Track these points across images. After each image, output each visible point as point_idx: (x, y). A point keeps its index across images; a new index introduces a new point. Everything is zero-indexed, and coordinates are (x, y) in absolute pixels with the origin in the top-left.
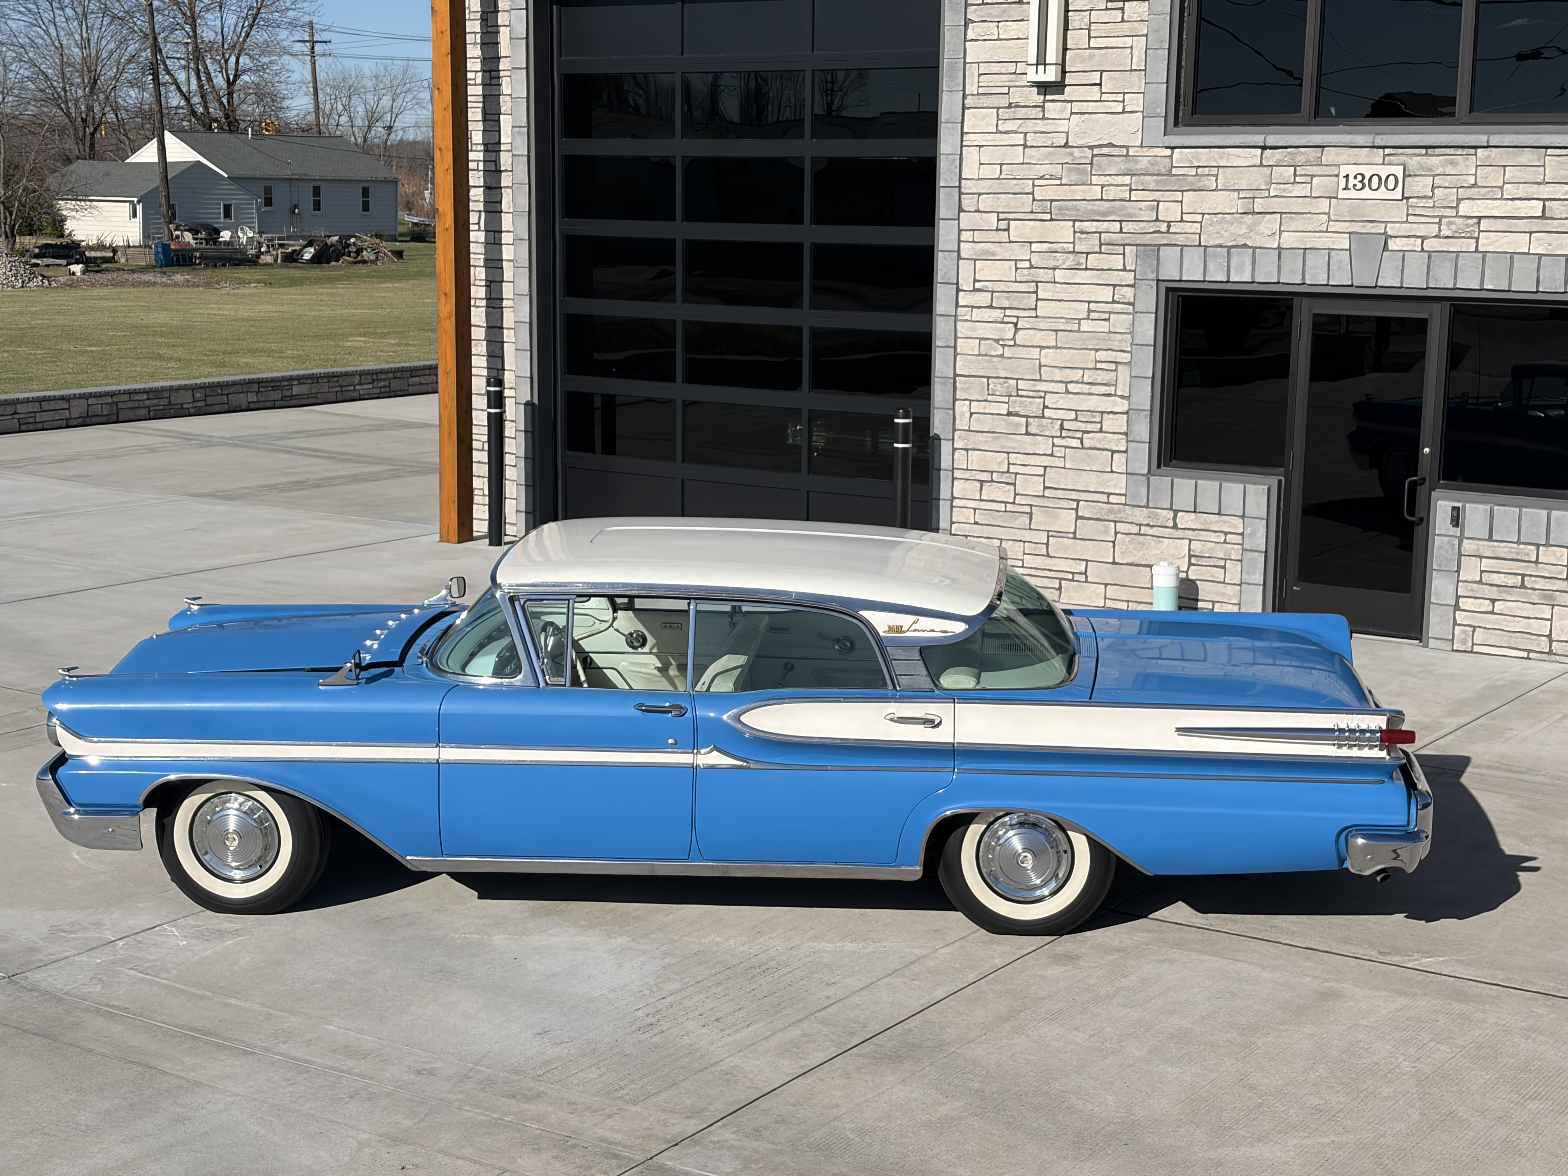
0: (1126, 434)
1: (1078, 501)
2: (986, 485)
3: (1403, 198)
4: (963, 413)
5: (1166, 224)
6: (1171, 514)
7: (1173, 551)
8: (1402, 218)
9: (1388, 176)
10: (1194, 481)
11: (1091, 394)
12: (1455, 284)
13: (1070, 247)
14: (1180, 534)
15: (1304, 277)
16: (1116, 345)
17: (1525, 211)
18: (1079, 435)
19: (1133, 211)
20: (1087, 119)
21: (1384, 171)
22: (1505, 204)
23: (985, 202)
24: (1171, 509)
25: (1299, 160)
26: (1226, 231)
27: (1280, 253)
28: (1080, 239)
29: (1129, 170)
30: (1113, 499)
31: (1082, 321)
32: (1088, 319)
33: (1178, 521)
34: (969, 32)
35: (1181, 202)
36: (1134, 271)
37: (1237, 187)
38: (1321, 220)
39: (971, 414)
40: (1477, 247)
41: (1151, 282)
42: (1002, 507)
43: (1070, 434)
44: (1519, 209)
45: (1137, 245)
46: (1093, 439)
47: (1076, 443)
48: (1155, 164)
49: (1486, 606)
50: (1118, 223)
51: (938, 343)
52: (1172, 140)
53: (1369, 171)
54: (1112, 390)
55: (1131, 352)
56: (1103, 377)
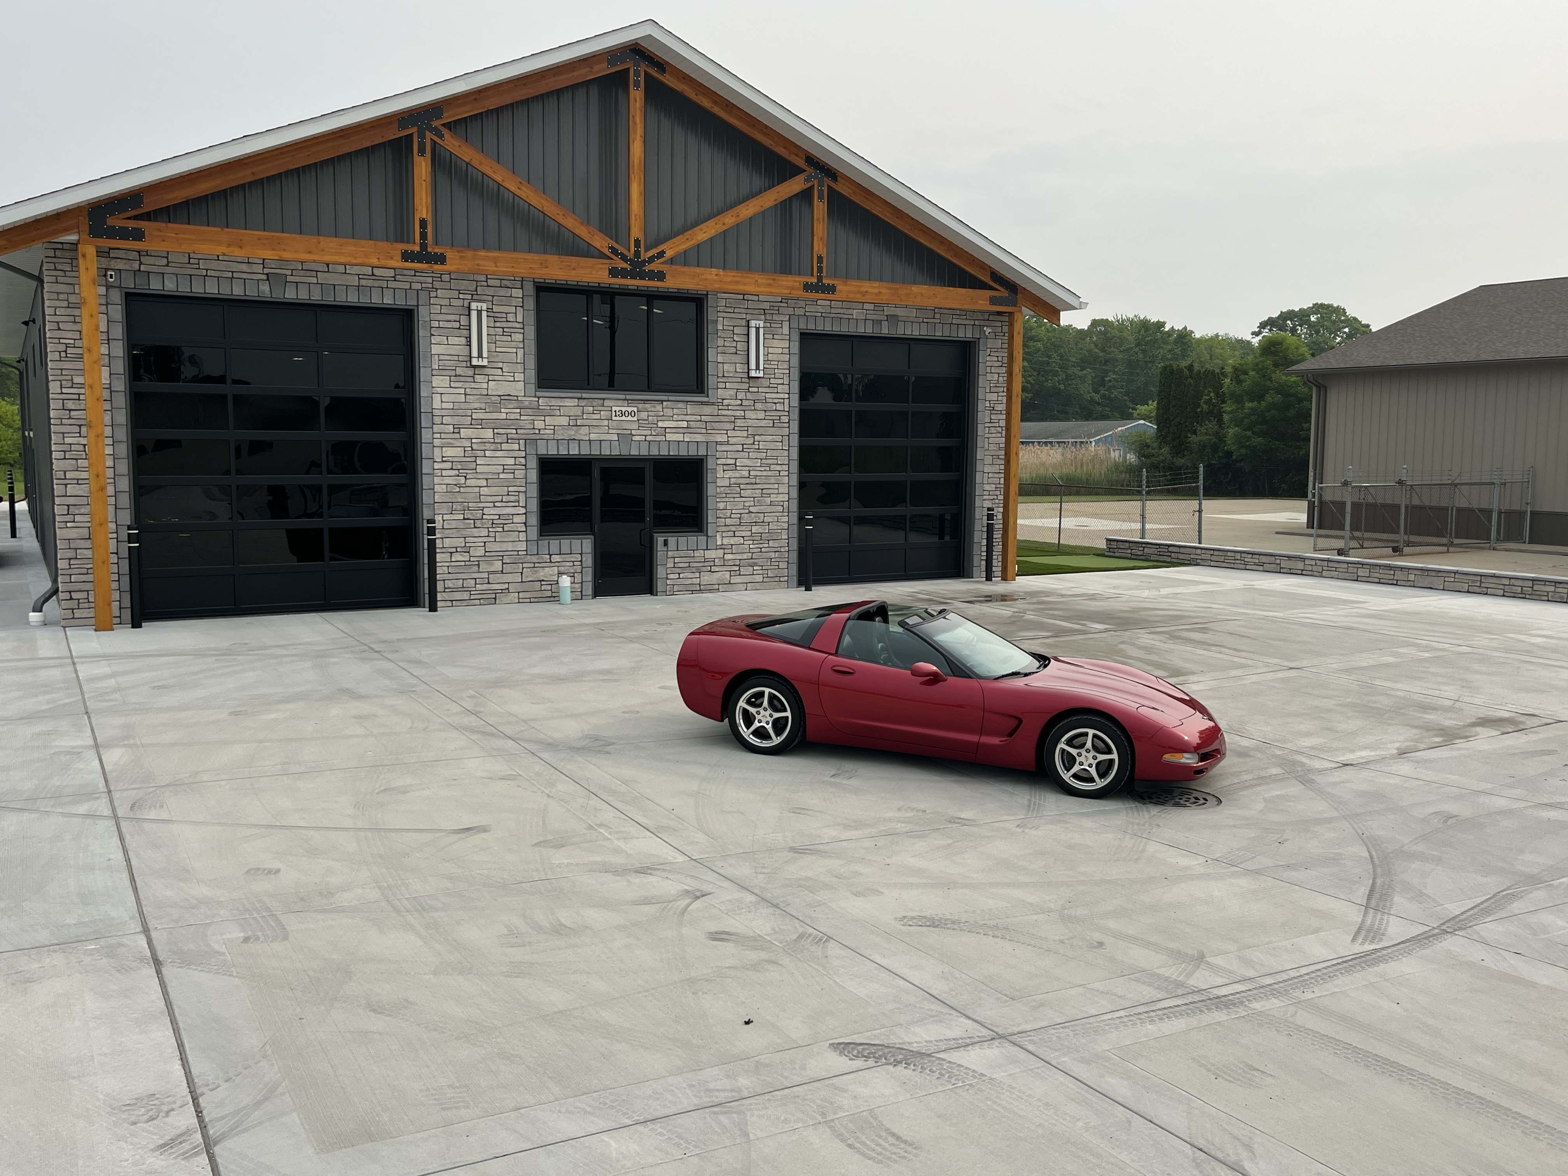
0: (525, 523)
1: (503, 556)
2: (453, 554)
3: (638, 420)
4: (439, 521)
5: (538, 431)
6: (548, 556)
7: (551, 573)
8: (638, 428)
9: (631, 411)
10: (559, 541)
11: (506, 507)
12: (659, 453)
13: (492, 441)
14: (552, 564)
15: (600, 452)
16: (518, 484)
17: (682, 425)
18: (502, 526)
19: (522, 424)
20: (497, 383)
21: (629, 409)
22: (674, 423)
23: (446, 420)
24: (549, 554)
25: (594, 404)
26: (566, 433)
27: (590, 442)
28: (497, 437)
30: (520, 553)
31: (500, 474)
32: (503, 472)
33: (552, 559)
34: (433, 340)
35: (544, 421)
36: (525, 451)
37: (569, 415)
38: (606, 429)
39: (444, 521)
40: (665, 439)
41: (534, 455)
42: (463, 563)
43: (497, 526)
44: (678, 424)
45: (526, 440)
46: (508, 527)
47: (501, 530)
48: (532, 404)
49: (677, 576)
50: (515, 430)
51: (424, 487)
52: (538, 394)
53: (624, 409)
54: (517, 504)
55: (526, 487)
56: (512, 498)
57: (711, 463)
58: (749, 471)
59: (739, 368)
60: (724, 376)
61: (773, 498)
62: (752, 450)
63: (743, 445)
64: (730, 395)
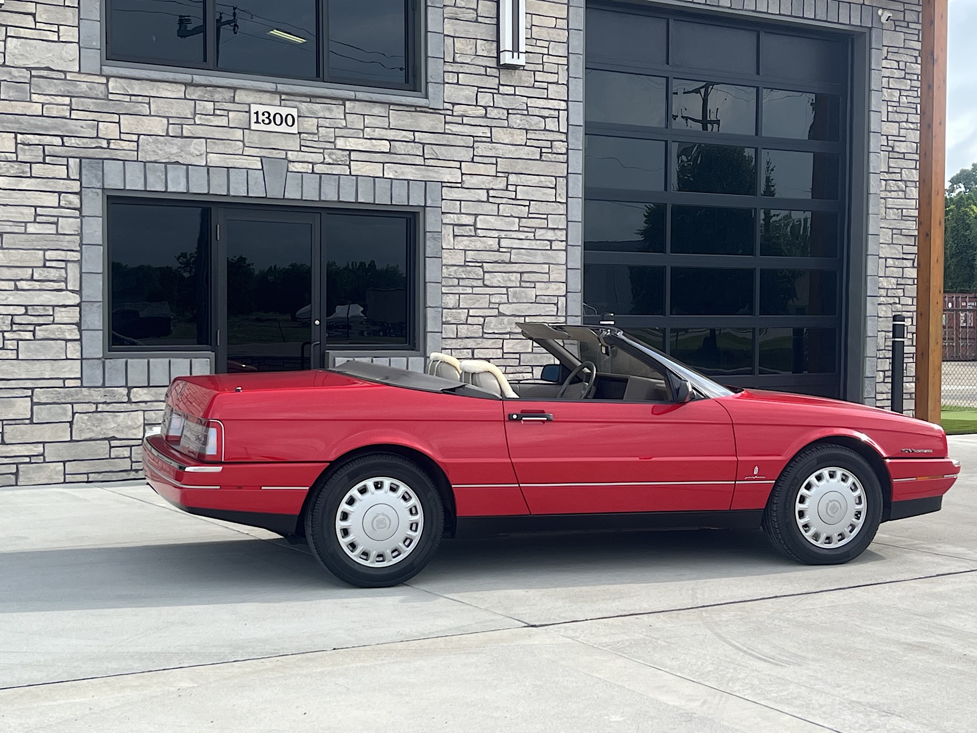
0: (79, 325)
1: (32, 389)
3: (299, 133)
5: (105, 142)
6: (124, 391)
7: (130, 423)
8: (297, 147)
9: (287, 116)
10: (146, 360)
11: (40, 290)
12: (339, 197)
13: (13, 157)
14: (134, 407)
15: (228, 190)
16: (65, 245)
17: (379, 147)
18: (31, 328)
19: (74, 128)
20: (23, 43)
21: (284, 111)
22: (366, 143)
24: (126, 386)
25: (217, 97)
26: (161, 150)
27: (208, 169)
28: (22, 149)
29: (68, 92)
30: (69, 383)
31: (28, 225)
32: (35, 222)
33: (131, 397)
35: (119, 123)
36: (80, 180)
37: (167, 115)
38: (238, 146)
40: (350, 172)
41: (98, 190)
43: (21, 328)
44: (374, 146)
45: (81, 158)
46: (46, 330)
47: (29, 336)
48: (95, 89)
50: (59, 138)
52: (107, 70)
53: (273, 110)
54: (62, 285)
55: (81, 251)
56: (53, 274)
57: (431, 222)
58: (499, 238)
59: (484, 48)
60: (454, 62)
61: (541, 289)
62: (504, 201)
63: (488, 190)
64: (467, 98)
